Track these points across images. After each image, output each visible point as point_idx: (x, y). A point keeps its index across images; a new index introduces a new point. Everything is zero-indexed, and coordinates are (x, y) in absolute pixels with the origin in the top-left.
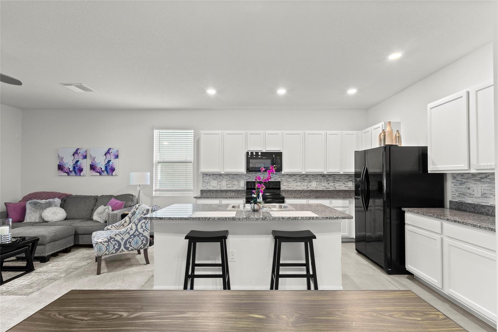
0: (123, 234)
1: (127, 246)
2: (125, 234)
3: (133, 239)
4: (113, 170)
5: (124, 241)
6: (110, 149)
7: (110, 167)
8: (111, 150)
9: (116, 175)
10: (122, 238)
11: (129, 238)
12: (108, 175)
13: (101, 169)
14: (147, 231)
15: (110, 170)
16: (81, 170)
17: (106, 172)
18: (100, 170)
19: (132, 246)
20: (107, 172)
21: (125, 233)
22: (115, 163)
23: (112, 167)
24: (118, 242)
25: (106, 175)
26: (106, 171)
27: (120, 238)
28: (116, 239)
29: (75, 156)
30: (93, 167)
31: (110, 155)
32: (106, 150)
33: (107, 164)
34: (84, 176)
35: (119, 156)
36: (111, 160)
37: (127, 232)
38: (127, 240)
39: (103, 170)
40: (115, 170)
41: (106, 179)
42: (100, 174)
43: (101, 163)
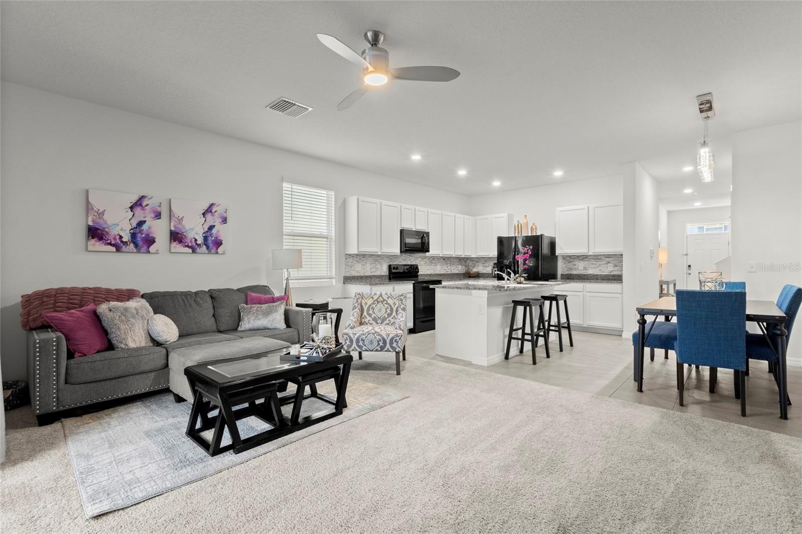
4: (218, 243)
6: (212, 205)
7: (213, 238)
12: (210, 253)
13: (196, 240)
15: (212, 243)
16: (150, 241)
17: (204, 247)
18: (194, 243)
20: (208, 248)
23: (217, 238)
26: (206, 245)
31: (213, 216)
33: (207, 232)
34: (157, 253)
39: (198, 242)
42: (194, 251)
43: (195, 229)
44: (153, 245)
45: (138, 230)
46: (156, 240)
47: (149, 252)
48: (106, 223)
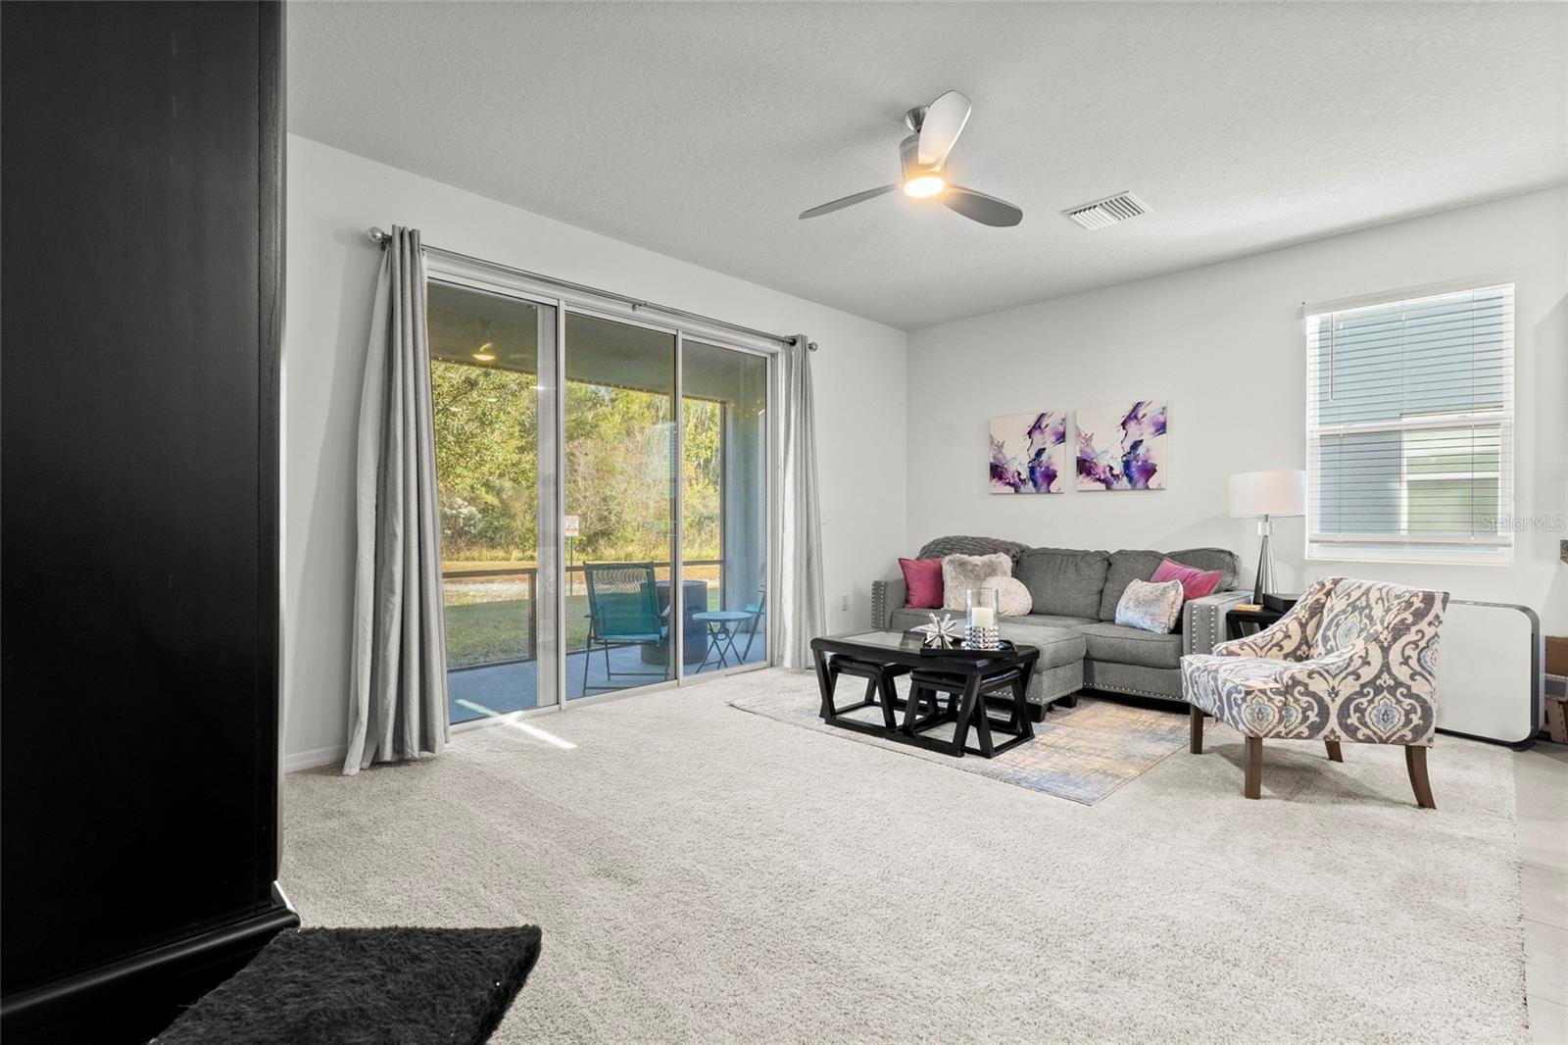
0: (1338, 674)
1: (1349, 721)
2: (1343, 674)
3: (1371, 701)
4: (1149, 471)
5: (1339, 700)
7: (1140, 463)
8: (1143, 406)
9: (1160, 489)
10: (1333, 688)
11: (1356, 693)
13: (1111, 469)
14: (1424, 677)
15: (1139, 471)
16: (1050, 476)
18: (1108, 475)
19: (1368, 727)
20: (1131, 479)
21: (1342, 671)
22: (1155, 448)
23: (1146, 461)
24: (1320, 701)
25: (1126, 490)
26: (1127, 475)
27: (1325, 687)
28: (1311, 688)
29: (1033, 435)
30: (1084, 467)
32: (1127, 410)
33: (1129, 453)
35: (1168, 426)
36: (1142, 441)
37: (1350, 669)
38: (1349, 700)
40: (1156, 471)
41: (1125, 500)
42: (1109, 487)
43: (1110, 453)
44: (1055, 482)
45: (1036, 462)
46: (1057, 474)
47: (1049, 492)
48: (1004, 457)
